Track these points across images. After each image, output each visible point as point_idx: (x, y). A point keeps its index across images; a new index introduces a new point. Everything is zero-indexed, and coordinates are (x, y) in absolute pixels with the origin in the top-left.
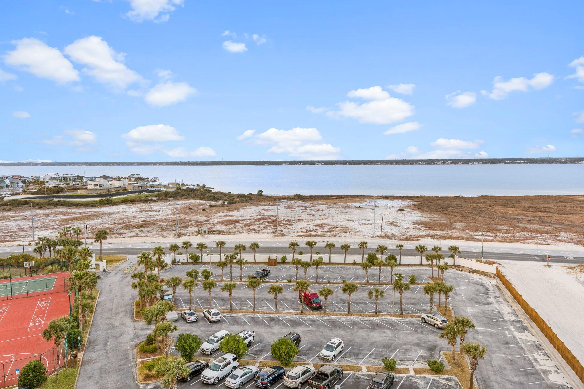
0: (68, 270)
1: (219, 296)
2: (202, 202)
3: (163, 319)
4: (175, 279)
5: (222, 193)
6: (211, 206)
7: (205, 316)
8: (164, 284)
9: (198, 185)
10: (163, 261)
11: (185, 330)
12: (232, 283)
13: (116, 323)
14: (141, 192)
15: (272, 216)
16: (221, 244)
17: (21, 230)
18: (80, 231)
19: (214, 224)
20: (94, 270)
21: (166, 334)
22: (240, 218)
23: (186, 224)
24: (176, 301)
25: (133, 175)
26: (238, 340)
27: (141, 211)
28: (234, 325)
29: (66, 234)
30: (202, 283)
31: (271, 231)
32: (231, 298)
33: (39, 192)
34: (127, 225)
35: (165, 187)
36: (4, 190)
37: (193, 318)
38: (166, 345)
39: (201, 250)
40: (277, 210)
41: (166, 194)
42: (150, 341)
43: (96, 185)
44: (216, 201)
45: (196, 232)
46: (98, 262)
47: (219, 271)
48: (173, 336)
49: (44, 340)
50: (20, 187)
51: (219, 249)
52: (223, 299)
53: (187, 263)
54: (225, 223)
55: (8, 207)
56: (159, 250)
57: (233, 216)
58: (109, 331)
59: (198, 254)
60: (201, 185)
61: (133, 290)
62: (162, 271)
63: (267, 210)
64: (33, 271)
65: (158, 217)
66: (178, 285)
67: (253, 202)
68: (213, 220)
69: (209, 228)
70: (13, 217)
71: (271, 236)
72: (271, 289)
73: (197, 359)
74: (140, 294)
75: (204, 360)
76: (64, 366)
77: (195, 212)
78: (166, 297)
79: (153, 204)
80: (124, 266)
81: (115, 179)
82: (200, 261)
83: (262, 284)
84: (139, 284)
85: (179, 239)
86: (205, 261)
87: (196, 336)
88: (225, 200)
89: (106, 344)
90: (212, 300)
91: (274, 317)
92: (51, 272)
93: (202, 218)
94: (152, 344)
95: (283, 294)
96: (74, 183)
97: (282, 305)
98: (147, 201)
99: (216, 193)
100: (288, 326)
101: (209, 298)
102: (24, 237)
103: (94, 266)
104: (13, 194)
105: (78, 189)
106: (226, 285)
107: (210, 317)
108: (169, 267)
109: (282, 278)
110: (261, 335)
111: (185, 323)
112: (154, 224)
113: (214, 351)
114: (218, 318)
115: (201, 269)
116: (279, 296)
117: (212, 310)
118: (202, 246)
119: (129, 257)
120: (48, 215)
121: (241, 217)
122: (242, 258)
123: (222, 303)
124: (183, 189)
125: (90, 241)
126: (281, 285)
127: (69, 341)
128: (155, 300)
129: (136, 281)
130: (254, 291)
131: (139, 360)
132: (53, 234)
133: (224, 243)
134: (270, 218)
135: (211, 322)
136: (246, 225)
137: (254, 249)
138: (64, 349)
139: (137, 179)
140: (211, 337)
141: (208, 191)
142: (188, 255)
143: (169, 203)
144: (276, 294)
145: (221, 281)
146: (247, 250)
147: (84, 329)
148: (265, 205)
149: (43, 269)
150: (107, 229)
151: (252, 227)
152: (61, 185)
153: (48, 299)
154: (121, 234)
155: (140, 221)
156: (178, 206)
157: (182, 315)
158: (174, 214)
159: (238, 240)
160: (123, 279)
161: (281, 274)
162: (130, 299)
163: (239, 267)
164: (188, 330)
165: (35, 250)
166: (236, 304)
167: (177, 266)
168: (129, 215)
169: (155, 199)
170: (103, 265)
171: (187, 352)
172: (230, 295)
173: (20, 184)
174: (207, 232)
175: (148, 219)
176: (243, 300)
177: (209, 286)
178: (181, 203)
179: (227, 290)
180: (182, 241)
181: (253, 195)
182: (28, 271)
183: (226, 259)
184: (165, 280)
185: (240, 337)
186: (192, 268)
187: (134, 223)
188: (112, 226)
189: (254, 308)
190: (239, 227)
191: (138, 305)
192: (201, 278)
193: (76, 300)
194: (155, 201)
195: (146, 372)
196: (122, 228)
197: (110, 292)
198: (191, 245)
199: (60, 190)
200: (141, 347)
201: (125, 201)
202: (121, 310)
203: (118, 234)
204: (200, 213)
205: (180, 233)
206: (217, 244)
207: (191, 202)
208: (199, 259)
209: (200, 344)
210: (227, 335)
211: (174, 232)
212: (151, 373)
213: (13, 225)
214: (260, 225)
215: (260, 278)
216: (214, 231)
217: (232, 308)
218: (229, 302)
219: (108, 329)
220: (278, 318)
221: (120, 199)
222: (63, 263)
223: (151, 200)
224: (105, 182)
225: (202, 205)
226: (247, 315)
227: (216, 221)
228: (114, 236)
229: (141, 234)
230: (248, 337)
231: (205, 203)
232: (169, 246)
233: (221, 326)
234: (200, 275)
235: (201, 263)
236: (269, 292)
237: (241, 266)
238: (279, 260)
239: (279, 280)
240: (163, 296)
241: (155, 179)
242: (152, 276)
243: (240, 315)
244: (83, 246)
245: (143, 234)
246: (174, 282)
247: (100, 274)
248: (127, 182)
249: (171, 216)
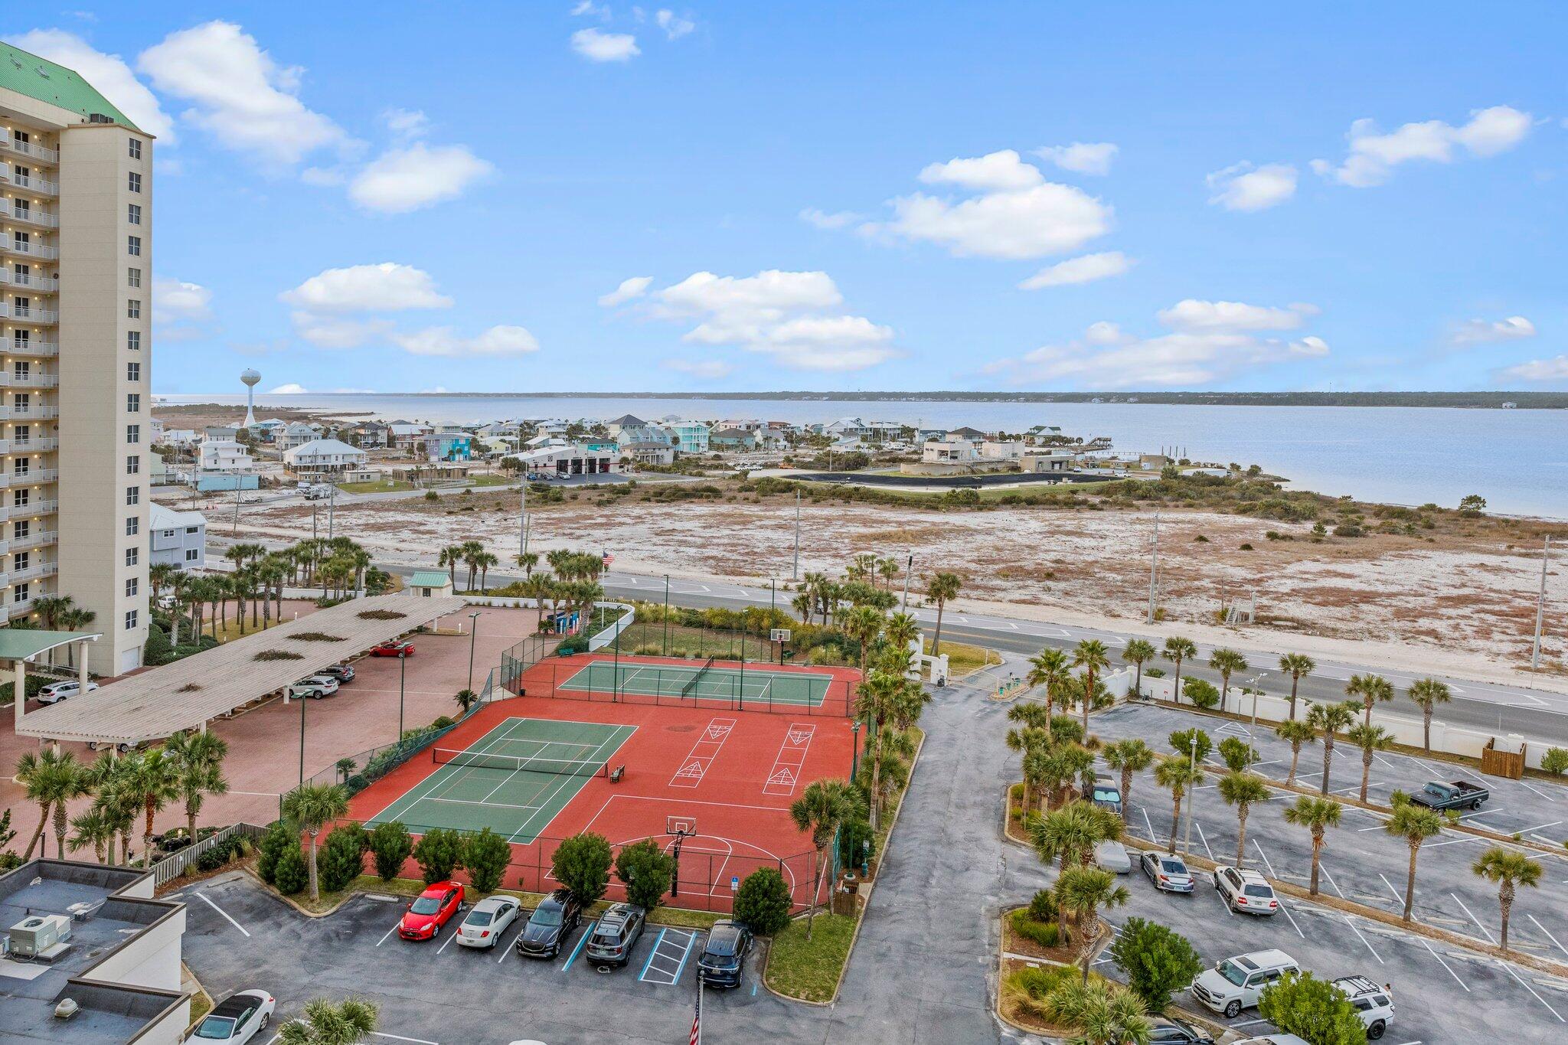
0: (858, 664)
1: (1277, 834)
2: (1241, 520)
3: (1087, 859)
4: (1132, 746)
5: (1316, 498)
6: (1272, 536)
7: (1219, 886)
8: (1097, 753)
9: (1235, 467)
10: (1102, 687)
11: (1152, 912)
12: (1328, 802)
13: (959, 834)
14: (1058, 478)
15: (1515, 593)
16: (1297, 665)
17: (773, 551)
18: (895, 569)
19: (1279, 597)
20: (917, 677)
21: (1091, 904)
22: (1381, 588)
23: (1182, 585)
24: (1128, 812)
25: (1040, 429)
26: (1330, 1003)
27: (1053, 533)
28: (1322, 946)
29: (862, 572)
30: (1219, 777)
31: (1507, 648)
32: (1318, 851)
33: (819, 462)
34: (1010, 569)
35: (1128, 466)
36: (751, 455)
37: (1179, 881)
38: (1087, 937)
39: (1226, 673)
40: (1545, 573)
41: (1130, 488)
42: (1042, 909)
43: (943, 453)
44: (1294, 521)
45: (1215, 613)
46: (928, 658)
47: (1283, 752)
48: (1111, 917)
49: (792, 825)
50: (780, 450)
51: (1289, 679)
52: (1288, 849)
53: (1176, 705)
54: (1319, 599)
55: (752, 495)
56: (1093, 652)
57: (1350, 576)
58: (938, 848)
59: (1212, 685)
60: (1246, 467)
61: (1009, 750)
62: (1096, 714)
63: (1496, 570)
64: (789, 652)
65: (1100, 556)
66: (1139, 768)
67: (1437, 538)
68: (1276, 582)
69: (1261, 607)
70: (760, 518)
71: (1505, 665)
72: (1487, 859)
73: (1181, 1013)
74: (1027, 767)
75: (1201, 1025)
76: (829, 908)
77: (1216, 550)
78: (1100, 795)
79: (1088, 514)
80: (991, 679)
81: (991, 439)
82: (1217, 707)
83: (1449, 832)
84: (1027, 738)
85: (1155, 627)
86: (1234, 710)
87: (1183, 940)
88: (1327, 522)
89: (926, 883)
90: (1249, 841)
91: (1492, 965)
92: (821, 661)
93: (1239, 573)
94: (1046, 920)
95: (1540, 891)
96: (893, 445)
97: (1534, 931)
98: (1071, 504)
99: (1296, 496)
100: (1552, 1019)
101: (1237, 832)
102: (778, 568)
103: (918, 667)
104: (766, 466)
105: (902, 460)
106: (1306, 805)
107: (1237, 894)
108: (1116, 706)
109: (1540, 832)
110: (1428, 1014)
111: (1150, 888)
112: (1084, 572)
113: (1238, 1010)
114: (1264, 904)
115: (1219, 733)
116: (1522, 894)
117: (1244, 873)
118: (1229, 661)
119: (1007, 656)
120: (829, 520)
121: (1385, 583)
122: (1374, 724)
123: (1283, 860)
124: (1184, 478)
125: (915, 598)
126: (1532, 857)
127: (844, 847)
128: (1067, 796)
129: (1021, 727)
130: (1414, 849)
131: (1007, 955)
132: (836, 571)
133: (1310, 665)
134: (1507, 602)
135: (1236, 911)
136: (1400, 614)
137: (1426, 702)
138: (830, 862)
139: (1049, 441)
140: (1233, 960)
141: (1270, 486)
142: (1182, 681)
143: (1135, 515)
144: (1508, 885)
145: (1287, 786)
146: (1395, 700)
147: (879, 826)
148: (1491, 552)
149: (806, 651)
150: (958, 571)
151: (1424, 623)
152: (867, 450)
153: (809, 728)
154: (993, 589)
155: (1046, 559)
156: (1162, 527)
157: (1142, 860)
158: (1149, 552)
159: (1365, 663)
160: (985, 716)
161: (1538, 815)
162: (999, 776)
163: (1360, 752)
164: (1160, 915)
165: (795, 602)
166: (1337, 878)
167: (1143, 710)
168: (1020, 540)
169: (1096, 500)
170: (940, 666)
171: (1148, 979)
172: (1317, 839)
173: (783, 443)
174: (1251, 619)
175: (1070, 558)
176: (1364, 869)
177: (1242, 794)
178: (1173, 519)
179: (1305, 819)
180: (1166, 636)
181: (1441, 511)
182: (778, 650)
183: (1313, 719)
184: (1103, 742)
185: (1342, 994)
186: (1189, 722)
187: (1029, 565)
188: (973, 566)
189: (1408, 909)
190: (1370, 617)
191: (1018, 796)
192: (1215, 760)
193: (868, 745)
194: (1093, 507)
195: (1023, 995)
196: (998, 574)
197: (951, 742)
198: (1192, 651)
199: (861, 461)
200: (1015, 918)
201: (1011, 501)
202: (972, 799)
203: (985, 588)
204: (1232, 556)
205: (1161, 610)
206: (1284, 662)
207: (1206, 517)
208: (1215, 701)
209: (1192, 968)
210: (1293, 971)
211: (1144, 605)
212: (1035, 1003)
213: (759, 537)
214: (1462, 622)
215: (1444, 808)
216: (1277, 619)
217: (1320, 886)
218: (1309, 862)
219: (934, 843)
220: (1507, 976)
221: (999, 493)
222: (852, 644)
223: (1084, 502)
224: (965, 446)
225: (1242, 529)
226: (1374, 927)
227: (1286, 586)
228: (974, 594)
229: (1045, 597)
230: (1373, 1003)
231: (1256, 526)
232: (1123, 643)
233: (1270, 934)
234: (1215, 752)
235: (1222, 713)
236: (1479, 870)
237: (1369, 751)
238: (1534, 761)
239: (1528, 834)
240: (1093, 790)
241: (1102, 444)
242: (1065, 724)
243: (1350, 918)
244: (898, 609)
245: (1051, 599)
246: (1128, 755)
247: (930, 691)
248: (1021, 448)
249: (1137, 556)
